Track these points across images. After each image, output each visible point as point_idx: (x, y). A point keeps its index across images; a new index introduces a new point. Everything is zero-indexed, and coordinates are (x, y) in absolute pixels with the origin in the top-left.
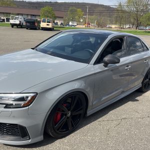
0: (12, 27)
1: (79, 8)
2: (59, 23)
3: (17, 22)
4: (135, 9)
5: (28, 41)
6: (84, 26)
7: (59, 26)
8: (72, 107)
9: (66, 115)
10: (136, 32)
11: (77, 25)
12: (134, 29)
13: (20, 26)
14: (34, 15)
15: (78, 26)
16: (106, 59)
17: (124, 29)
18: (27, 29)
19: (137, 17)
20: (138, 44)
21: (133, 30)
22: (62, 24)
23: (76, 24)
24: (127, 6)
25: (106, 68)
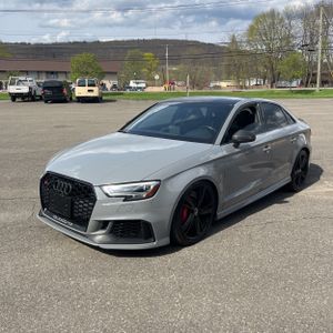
0: (14, 100)
1: (147, 51)
2: (109, 85)
3: (25, 90)
4: (264, 47)
5: (63, 127)
6: (162, 89)
7: (110, 91)
8: (200, 202)
9: (193, 212)
10: (272, 93)
11: (147, 86)
12: (266, 88)
13: (29, 97)
14: (52, 73)
15: (149, 89)
16: (236, 136)
17: (246, 88)
18: (46, 102)
19: (270, 62)
20: (279, 114)
21: (264, 89)
22: (114, 86)
23: (144, 85)
24: (248, 42)
25: (237, 150)
